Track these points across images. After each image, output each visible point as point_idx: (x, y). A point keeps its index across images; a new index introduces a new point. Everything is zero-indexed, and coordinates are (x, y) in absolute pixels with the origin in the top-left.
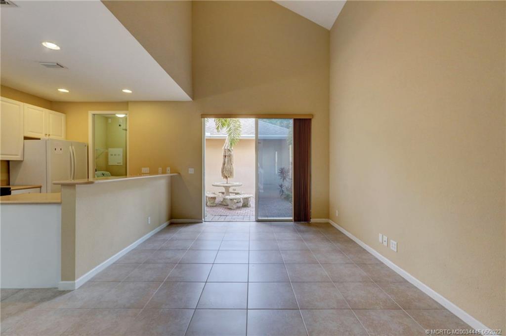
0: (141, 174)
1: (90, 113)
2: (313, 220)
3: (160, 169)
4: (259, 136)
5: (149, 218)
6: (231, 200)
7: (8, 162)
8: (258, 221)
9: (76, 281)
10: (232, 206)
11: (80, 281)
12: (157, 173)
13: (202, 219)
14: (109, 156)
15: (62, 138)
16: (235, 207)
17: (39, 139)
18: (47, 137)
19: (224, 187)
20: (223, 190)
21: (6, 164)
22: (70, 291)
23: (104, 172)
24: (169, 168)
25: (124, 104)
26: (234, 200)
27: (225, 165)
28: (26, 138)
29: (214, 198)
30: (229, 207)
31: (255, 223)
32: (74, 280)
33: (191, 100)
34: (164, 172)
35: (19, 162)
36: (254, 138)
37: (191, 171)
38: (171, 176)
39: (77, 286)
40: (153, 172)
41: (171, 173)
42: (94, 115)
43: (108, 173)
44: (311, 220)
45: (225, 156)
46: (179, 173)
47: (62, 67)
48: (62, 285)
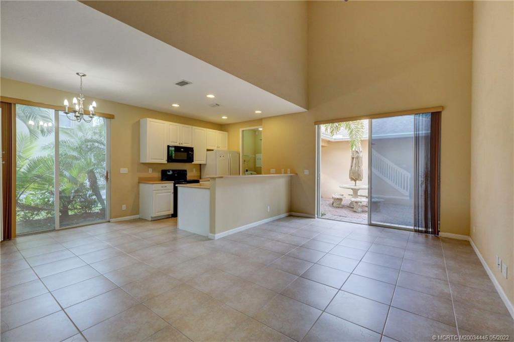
0: (270, 173)
1: (241, 130)
2: (441, 234)
3: (283, 170)
4: (373, 136)
5: (268, 207)
6: (356, 202)
7: (200, 165)
8: (371, 225)
9: (216, 235)
10: (358, 210)
11: (218, 236)
12: (281, 173)
13: (315, 215)
14: (257, 160)
15: (226, 149)
16: (360, 210)
17: (213, 150)
18: (218, 149)
19: (352, 189)
20: (351, 192)
21: (199, 166)
22: (212, 240)
23: (252, 172)
24: (289, 170)
25: (260, 120)
26: (359, 203)
27: (353, 167)
28: (208, 150)
29: (341, 200)
30: (354, 210)
31: (367, 226)
32: (215, 234)
33: (306, 110)
34: (286, 173)
35: (205, 165)
36: (368, 138)
37: (306, 172)
38: (291, 176)
39: (216, 238)
40: (278, 172)
41: (290, 173)
42: (243, 131)
43: (255, 173)
44: (440, 233)
45: (353, 158)
46: (297, 174)
47: (219, 105)
48: (210, 235)
